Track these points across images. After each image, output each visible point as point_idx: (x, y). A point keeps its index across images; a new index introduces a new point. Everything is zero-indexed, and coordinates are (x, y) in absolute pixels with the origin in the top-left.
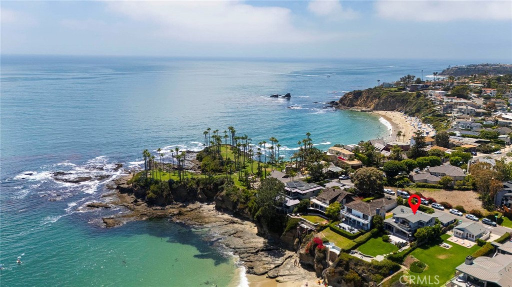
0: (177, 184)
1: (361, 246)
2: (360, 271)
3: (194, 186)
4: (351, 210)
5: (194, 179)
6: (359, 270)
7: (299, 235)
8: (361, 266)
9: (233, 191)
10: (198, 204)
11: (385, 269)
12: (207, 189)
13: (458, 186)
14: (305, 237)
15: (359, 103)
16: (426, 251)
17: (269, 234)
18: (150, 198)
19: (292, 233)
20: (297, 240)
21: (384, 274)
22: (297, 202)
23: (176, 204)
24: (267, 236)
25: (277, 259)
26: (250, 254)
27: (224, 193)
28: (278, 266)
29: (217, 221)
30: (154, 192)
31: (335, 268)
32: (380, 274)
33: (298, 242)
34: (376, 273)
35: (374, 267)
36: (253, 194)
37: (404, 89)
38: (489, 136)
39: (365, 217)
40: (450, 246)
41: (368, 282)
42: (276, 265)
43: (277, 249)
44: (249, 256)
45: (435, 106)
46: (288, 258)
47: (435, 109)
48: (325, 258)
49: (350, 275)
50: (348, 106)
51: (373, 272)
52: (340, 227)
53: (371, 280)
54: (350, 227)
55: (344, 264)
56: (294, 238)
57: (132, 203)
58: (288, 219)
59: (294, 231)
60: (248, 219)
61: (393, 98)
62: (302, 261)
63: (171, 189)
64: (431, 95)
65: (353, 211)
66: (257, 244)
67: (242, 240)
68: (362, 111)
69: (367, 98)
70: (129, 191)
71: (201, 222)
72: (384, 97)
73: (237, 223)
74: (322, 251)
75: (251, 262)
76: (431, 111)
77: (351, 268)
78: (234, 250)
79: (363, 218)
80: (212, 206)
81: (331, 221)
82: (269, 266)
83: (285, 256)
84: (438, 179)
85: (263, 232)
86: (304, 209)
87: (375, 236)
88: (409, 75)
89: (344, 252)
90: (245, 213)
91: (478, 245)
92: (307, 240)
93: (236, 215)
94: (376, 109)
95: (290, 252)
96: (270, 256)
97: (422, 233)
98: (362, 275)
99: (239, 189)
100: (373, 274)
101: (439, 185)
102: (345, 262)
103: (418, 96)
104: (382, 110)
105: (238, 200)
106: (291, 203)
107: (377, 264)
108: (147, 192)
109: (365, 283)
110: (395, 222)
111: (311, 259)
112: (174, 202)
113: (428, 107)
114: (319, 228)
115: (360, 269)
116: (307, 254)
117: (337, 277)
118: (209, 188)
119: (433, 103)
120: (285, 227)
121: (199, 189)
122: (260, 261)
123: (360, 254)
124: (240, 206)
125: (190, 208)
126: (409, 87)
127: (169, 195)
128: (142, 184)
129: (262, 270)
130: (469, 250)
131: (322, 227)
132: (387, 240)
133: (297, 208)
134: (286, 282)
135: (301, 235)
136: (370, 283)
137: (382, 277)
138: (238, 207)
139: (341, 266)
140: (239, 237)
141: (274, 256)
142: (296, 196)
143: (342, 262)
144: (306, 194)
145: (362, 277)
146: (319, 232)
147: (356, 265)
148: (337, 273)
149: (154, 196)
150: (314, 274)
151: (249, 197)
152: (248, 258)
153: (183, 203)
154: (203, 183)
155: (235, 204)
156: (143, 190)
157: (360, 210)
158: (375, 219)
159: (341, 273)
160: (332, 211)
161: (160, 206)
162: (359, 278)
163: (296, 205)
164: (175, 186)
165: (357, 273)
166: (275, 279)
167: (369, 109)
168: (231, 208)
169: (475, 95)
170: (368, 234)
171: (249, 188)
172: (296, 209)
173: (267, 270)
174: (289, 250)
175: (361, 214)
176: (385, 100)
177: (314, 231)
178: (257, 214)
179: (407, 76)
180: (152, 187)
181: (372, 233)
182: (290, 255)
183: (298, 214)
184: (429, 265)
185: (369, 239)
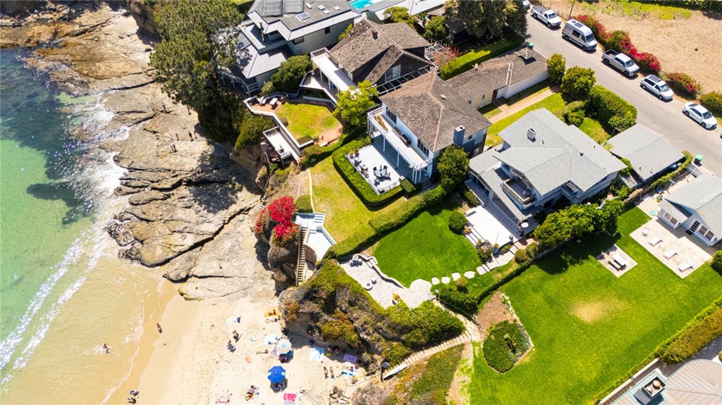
4: (395, 117)
6: (357, 318)
7: (267, 160)
8: (362, 308)
10: (106, 11)
11: (418, 333)
19: (251, 153)
20: (263, 170)
22: (278, 60)
23: (54, 10)
25: (210, 216)
26: (156, 194)
28: (202, 243)
29: (125, 73)
31: (301, 302)
33: (263, 179)
34: (394, 340)
39: (421, 148)
40: (630, 265)
41: (373, 354)
46: (239, 213)
51: (387, 336)
52: (356, 163)
53: (378, 352)
55: (321, 298)
56: (258, 164)
59: (255, 149)
65: (400, 119)
66: (184, 160)
71: (87, 75)
74: (287, 243)
75: (147, 221)
77: (340, 309)
79: (418, 146)
81: (347, 135)
82: (180, 241)
83: (234, 208)
86: (290, 86)
91: (713, 264)
92: (277, 184)
95: (248, 195)
96: (197, 205)
98: (361, 336)
100: (387, 341)
102: (325, 293)
106: (258, 65)
107: (398, 319)
110: (499, 170)
112: (51, 4)
114: (306, 157)
115: (361, 317)
116: (257, 233)
120: (237, 134)
122: (166, 221)
123: (373, 268)
129: (158, 255)
130: (678, 288)
131: (312, 156)
132: (460, 228)
133: (272, 83)
134: (200, 299)
136: (376, 356)
139: (313, 300)
140: (154, 132)
141: (208, 204)
142: (273, 44)
145: (361, 339)
146: (304, 169)
147: (352, 303)
148: (303, 313)
157: (415, 119)
158: (445, 160)
159: (313, 317)
162: (353, 337)
163: (269, 75)
165: (352, 323)
166: (178, 287)
170: (419, 199)
172: (270, 85)
173: (170, 255)
174: (248, 189)
175: (414, 138)
177: (296, 164)
181: (428, 199)
183: (275, 101)
184: (538, 346)
185: (415, 214)
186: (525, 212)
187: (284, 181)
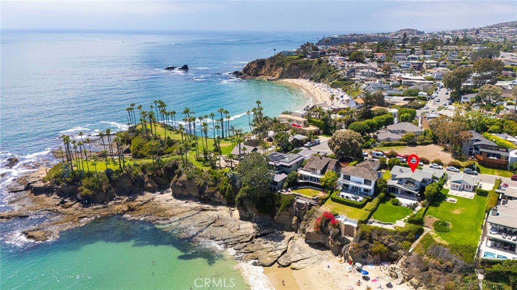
0: (117, 174)
1: (375, 213)
2: (386, 241)
3: (141, 174)
4: (349, 176)
5: (138, 165)
6: (384, 240)
7: (296, 212)
8: (384, 235)
9: (196, 173)
10: (148, 195)
11: (411, 234)
12: (157, 175)
13: (419, 141)
14: (305, 213)
15: (263, 72)
16: (439, 208)
17: (257, 217)
18: (86, 197)
19: (288, 211)
20: (295, 218)
21: (411, 239)
22: (284, 176)
23: (120, 199)
24: (255, 220)
25: (279, 243)
26: (245, 244)
27: (184, 177)
28: (285, 251)
29: (184, 212)
30: (88, 187)
31: (359, 242)
32: (407, 240)
33: (297, 221)
34: (404, 240)
35: (400, 235)
36: (223, 174)
37: (305, 57)
38: (412, 93)
39: (367, 182)
40: (456, 200)
41: (397, 251)
42: (283, 251)
43: (273, 232)
44: (246, 246)
45: (338, 71)
46: (290, 240)
47: (339, 73)
48: (340, 233)
49: (375, 247)
50: (253, 76)
51: (401, 240)
52: (343, 196)
53: (400, 249)
54: (353, 195)
55: (367, 237)
56: (291, 216)
57: (58, 205)
58: (280, 196)
59: (290, 209)
60: (221, 204)
61: (297, 66)
62: (308, 241)
63: (111, 181)
64: (332, 61)
65: (352, 178)
66: (247, 230)
67: (226, 229)
68: (268, 80)
69: (271, 66)
70: (47, 191)
71: (164, 216)
72: (288, 64)
73: (208, 210)
74: (337, 226)
75: (252, 252)
76: (335, 76)
77: (375, 240)
78: (222, 241)
79: (365, 183)
80: (168, 195)
81: (330, 191)
82: (274, 254)
83: (286, 239)
84: (400, 136)
85: (248, 216)
86: (294, 184)
87: (383, 201)
88: (308, 43)
89: (362, 223)
90: (216, 197)
91: (477, 194)
92: (309, 217)
93: (204, 201)
94: (281, 77)
95: (289, 233)
96: (269, 242)
97: (433, 190)
98: (389, 245)
99: (202, 171)
100: (401, 242)
101: (403, 142)
102: (367, 234)
103: (320, 62)
104: (287, 77)
105: (205, 183)
106: (279, 178)
107: (402, 231)
108: (79, 188)
109: (394, 253)
110: (398, 183)
111: (321, 236)
112: (117, 197)
113: (332, 72)
114: (320, 201)
115: (385, 238)
116: (317, 232)
117: (362, 251)
118: (160, 175)
119: (335, 69)
120: (279, 206)
121: (146, 176)
122: (261, 250)
123: (378, 222)
124: (208, 190)
125: (141, 201)
126: (309, 54)
127: (109, 188)
128: (68, 179)
129: (270, 260)
130: (474, 201)
131: (323, 199)
132: (397, 204)
133: (287, 183)
134: (304, 268)
135: (299, 212)
136: (399, 251)
137: (410, 243)
138: (206, 191)
139: (364, 239)
140: (221, 226)
141: (274, 241)
142: (282, 169)
143: (364, 235)
144: (291, 166)
145: (389, 248)
146: (321, 206)
147: (379, 235)
148: (361, 247)
149: (90, 193)
150: (329, 253)
151: (219, 178)
152: (245, 248)
153: (128, 195)
154: (152, 169)
155: (201, 189)
156: (71, 187)
157: (359, 175)
158: (380, 183)
159: (366, 247)
160: (329, 181)
161: (100, 203)
162: (386, 249)
163: (284, 180)
164: (114, 177)
165: (382, 243)
166: (289, 267)
167: (274, 78)
168: (195, 194)
169: (368, 59)
170: (376, 200)
171: (214, 167)
172: (285, 184)
173: (275, 259)
174: (287, 231)
175: (362, 180)
176: (290, 68)
177: (315, 206)
178: (238, 196)
179: (306, 44)
180: (85, 182)
181: (380, 199)
182: (291, 237)
183: (289, 190)
184: (452, 222)
185: (378, 205)
186: (416, 191)
187: (314, 213)
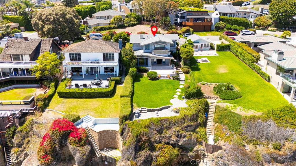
4: (79, 55)
13: (127, 24)
14: (14, 133)
16: (202, 71)
21: (203, 122)
32: (200, 125)
34: (196, 127)
35: (189, 120)
39: (107, 57)
41: (193, 149)
48: (92, 152)
49: (161, 156)
53: (195, 144)
55: (144, 143)
74: (85, 141)
79: (104, 60)
89: (126, 120)
98: (180, 143)
100: (194, 131)
109: (189, 154)
110: (144, 52)
114: (40, 104)
123: (148, 111)
130: (223, 57)
131: (45, 99)
135: (2, 135)
137: (204, 129)
139: (140, 149)
145: (181, 147)
146: (43, 111)
157: (93, 50)
158: (126, 55)
160: (48, 67)
170: (128, 79)
177: (32, 114)
185: (133, 86)
186: (170, 56)
187: (31, 128)
